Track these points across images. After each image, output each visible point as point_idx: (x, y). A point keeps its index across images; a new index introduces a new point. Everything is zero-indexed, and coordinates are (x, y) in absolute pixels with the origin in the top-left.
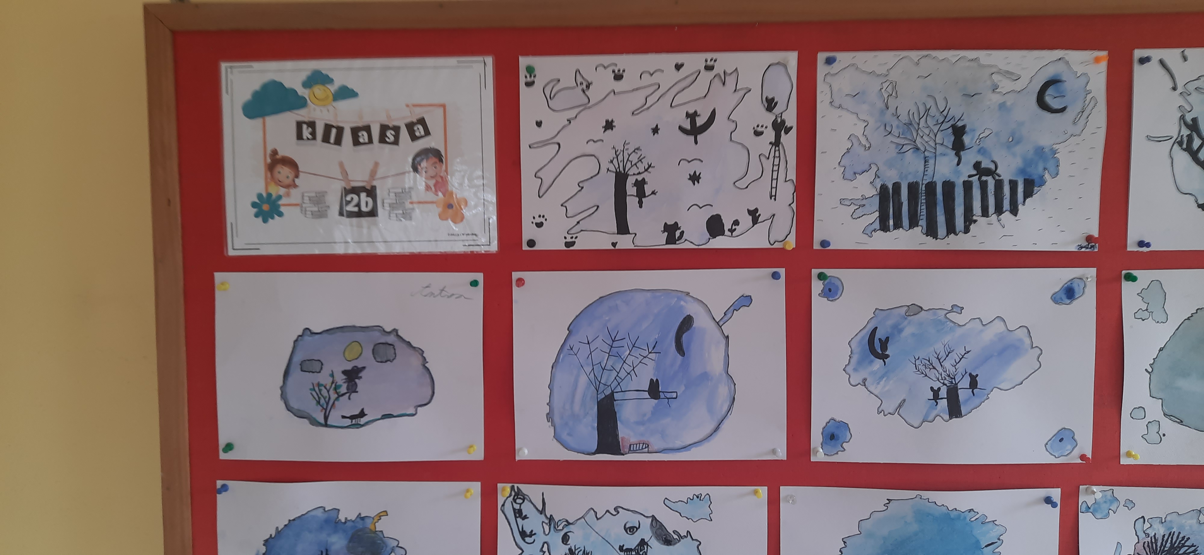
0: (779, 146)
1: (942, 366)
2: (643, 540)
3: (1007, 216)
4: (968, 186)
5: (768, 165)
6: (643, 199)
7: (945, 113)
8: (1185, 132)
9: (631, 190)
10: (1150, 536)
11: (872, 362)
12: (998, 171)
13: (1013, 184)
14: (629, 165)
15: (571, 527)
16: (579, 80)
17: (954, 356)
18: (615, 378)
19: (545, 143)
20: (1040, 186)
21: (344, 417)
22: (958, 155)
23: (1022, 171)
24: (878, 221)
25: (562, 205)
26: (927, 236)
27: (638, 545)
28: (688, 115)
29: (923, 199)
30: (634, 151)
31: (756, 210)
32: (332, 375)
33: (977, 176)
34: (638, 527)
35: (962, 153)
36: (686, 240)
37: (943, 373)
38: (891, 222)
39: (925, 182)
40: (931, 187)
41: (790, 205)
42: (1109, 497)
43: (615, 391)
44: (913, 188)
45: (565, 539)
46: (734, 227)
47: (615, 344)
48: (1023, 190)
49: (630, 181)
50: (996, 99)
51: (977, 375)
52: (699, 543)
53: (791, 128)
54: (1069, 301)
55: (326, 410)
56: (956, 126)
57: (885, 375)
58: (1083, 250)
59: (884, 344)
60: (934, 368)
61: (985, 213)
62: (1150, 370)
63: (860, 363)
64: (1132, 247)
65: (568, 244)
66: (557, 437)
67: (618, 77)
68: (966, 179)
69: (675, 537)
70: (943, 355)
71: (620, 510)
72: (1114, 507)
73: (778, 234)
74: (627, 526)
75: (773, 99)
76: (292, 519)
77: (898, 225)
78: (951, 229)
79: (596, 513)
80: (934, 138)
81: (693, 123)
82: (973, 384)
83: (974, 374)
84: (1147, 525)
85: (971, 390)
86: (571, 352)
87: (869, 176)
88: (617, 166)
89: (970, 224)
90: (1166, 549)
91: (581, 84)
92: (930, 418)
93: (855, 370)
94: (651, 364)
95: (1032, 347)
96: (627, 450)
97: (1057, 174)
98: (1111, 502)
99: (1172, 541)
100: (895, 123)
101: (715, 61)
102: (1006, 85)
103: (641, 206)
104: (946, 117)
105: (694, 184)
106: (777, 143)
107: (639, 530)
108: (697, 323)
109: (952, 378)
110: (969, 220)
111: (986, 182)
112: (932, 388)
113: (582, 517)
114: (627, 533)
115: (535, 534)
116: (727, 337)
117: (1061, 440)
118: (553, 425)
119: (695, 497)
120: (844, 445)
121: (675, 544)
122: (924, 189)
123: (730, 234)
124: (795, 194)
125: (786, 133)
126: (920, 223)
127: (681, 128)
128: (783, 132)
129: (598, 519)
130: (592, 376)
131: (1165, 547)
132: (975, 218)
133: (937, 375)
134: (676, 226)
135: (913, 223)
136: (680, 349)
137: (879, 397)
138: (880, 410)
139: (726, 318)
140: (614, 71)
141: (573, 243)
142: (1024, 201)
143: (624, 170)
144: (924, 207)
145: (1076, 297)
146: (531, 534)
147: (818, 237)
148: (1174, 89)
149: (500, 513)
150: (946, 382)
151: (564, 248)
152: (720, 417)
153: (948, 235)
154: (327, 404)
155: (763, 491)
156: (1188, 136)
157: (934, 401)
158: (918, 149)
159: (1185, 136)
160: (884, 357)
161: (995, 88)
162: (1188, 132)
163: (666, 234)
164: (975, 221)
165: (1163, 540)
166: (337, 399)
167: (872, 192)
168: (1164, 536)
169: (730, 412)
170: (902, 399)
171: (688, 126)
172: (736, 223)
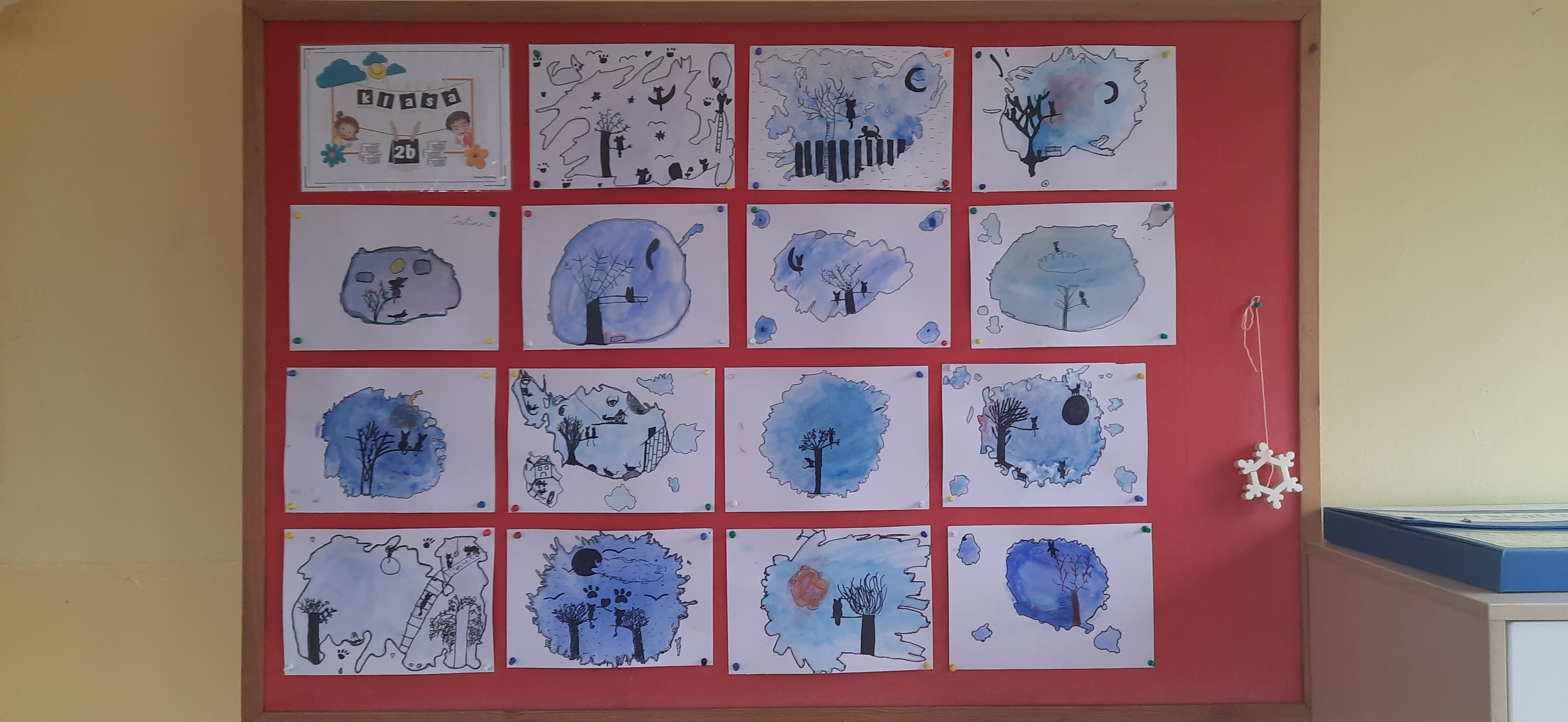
0: (721, 114)
1: (841, 276)
2: (621, 410)
3: (885, 165)
4: (858, 144)
5: (714, 126)
6: (622, 151)
7: (841, 91)
8: (1010, 107)
9: (613, 144)
10: (995, 401)
11: (791, 273)
12: (879, 134)
13: (890, 143)
14: (611, 126)
15: (565, 403)
16: (575, 62)
17: (851, 269)
18: (600, 287)
19: (548, 109)
20: (909, 145)
21: (390, 316)
22: (850, 121)
23: (896, 134)
24: (794, 170)
25: (561, 156)
26: (830, 180)
27: (617, 415)
28: (655, 89)
29: (826, 153)
30: (615, 116)
31: (706, 160)
32: (381, 284)
33: (865, 137)
34: (616, 400)
35: (853, 120)
36: (653, 181)
37: (842, 281)
38: (804, 170)
39: (828, 141)
40: (832, 144)
41: (730, 157)
42: (963, 372)
43: (600, 296)
44: (819, 144)
45: (561, 411)
46: (690, 173)
47: (601, 261)
48: (897, 147)
49: (612, 137)
50: (877, 81)
51: (867, 283)
52: (663, 412)
53: (731, 100)
54: (931, 228)
55: (375, 311)
56: (849, 100)
57: (800, 283)
58: (941, 191)
59: (800, 259)
60: (836, 277)
61: (870, 163)
62: (989, 278)
63: (782, 274)
64: (975, 189)
65: (566, 185)
66: (556, 333)
67: (603, 61)
68: (857, 139)
69: (646, 407)
70: (842, 268)
71: (603, 387)
72: (967, 380)
73: (722, 179)
74: (609, 400)
75: (717, 78)
76: (346, 396)
77: (809, 172)
78: (846, 175)
79: (585, 389)
80: (833, 108)
81: (659, 95)
82: (864, 289)
83: (865, 282)
84: (991, 393)
85: (862, 293)
86: (567, 267)
87: (789, 135)
88: (602, 127)
89: (859, 172)
90: (1006, 411)
91: (576, 65)
92: (833, 314)
93: (779, 279)
94: (628, 276)
95: (906, 263)
96: (609, 341)
97: (921, 136)
98: (965, 376)
99: (1009, 404)
100: (806, 97)
101: (674, 49)
102: (883, 71)
103: (620, 157)
104: (841, 94)
105: (660, 140)
106: (721, 111)
107: (618, 403)
108: (662, 245)
109: (848, 285)
110: (858, 168)
111: (871, 141)
112: (834, 292)
113: (574, 394)
114: (609, 406)
115: (538, 407)
116: (685, 255)
117: (928, 331)
118: (553, 324)
119: (661, 376)
120: (772, 335)
121: (645, 413)
122: (827, 146)
123: (686, 177)
124: (734, 149)
125: (727, 104)
126: (825, 170)
127: (650, 99)
128: (725, 103)
129: (587, 394)
130: (583, 285)
131: (1005, 409)
132: (862, 167)
133: (838, 283)
134: (646, 171)
135: (820, 171)
136: (650, 265)
137: (797, 299)
138: (798, 309)
139: (684, 241)
140: (600, 56)
141: (568, 185)
142: (898, 155)
143: (608, 129)
144: (827, 159)
145: (938, 225)
146: (534, 409)
147: (751, 180)
148: (1001, 76)
149: (511, 392)
150: (844, 288)
151: (562, 188)
152: (679, 316)
153: (844, 179)
154: (377, 306)
155: (711, 372)
156: (1012, 109)
157: (835, 302)
158: (822, 117)
159: (1009, 110)
160: (799, 269)
161: (876, 74)
162: (1012, 107)
163: (639, 177)
164: (863, 169)
165: (1003, 404)
166: (384, 303)
167: (790, 148)
168: (1004, 401)
169: (687, 312)
170: (813, 300)
171: (655, 98)
172: (691, 169)
